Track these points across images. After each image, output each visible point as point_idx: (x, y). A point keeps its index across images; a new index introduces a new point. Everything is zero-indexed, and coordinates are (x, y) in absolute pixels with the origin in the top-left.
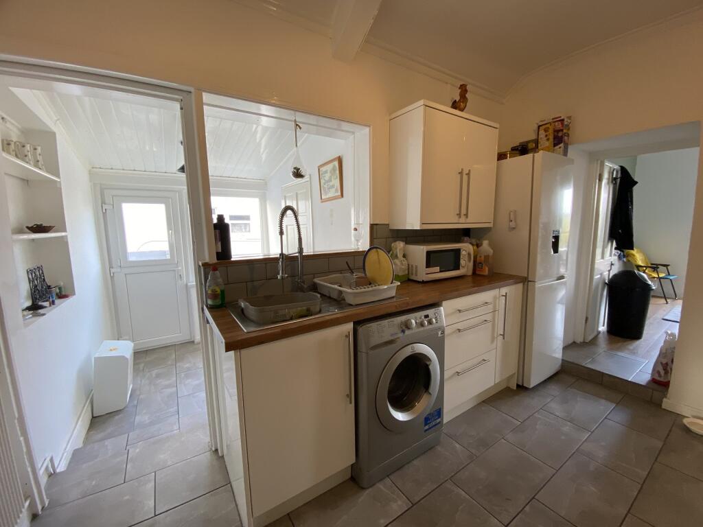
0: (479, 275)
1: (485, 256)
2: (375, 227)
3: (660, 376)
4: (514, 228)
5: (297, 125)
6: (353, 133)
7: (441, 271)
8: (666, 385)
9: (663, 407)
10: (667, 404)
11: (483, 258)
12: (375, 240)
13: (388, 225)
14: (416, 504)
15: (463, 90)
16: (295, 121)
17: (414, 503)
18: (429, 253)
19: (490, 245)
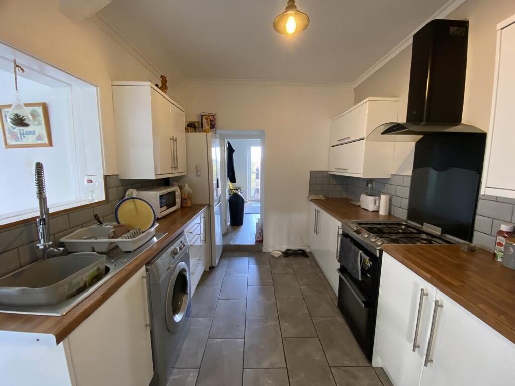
0: (184, 207)
1: (188, 195)
2: (108, 177)
3: (259, 238)
4: (199, 176)
5: (17, 66)
6: (70, 85)
7: (167, 209)
8: (262, 241)
9: (263, 251)
10: (264, 250)
11: (186, 196)
12: (109, 190)
13: (118, 175)
14: (200, 367)
15: (164, 80)
16: (14, 62)
17: (199, 367)
18: (161, 197)
19: (188, 186)
